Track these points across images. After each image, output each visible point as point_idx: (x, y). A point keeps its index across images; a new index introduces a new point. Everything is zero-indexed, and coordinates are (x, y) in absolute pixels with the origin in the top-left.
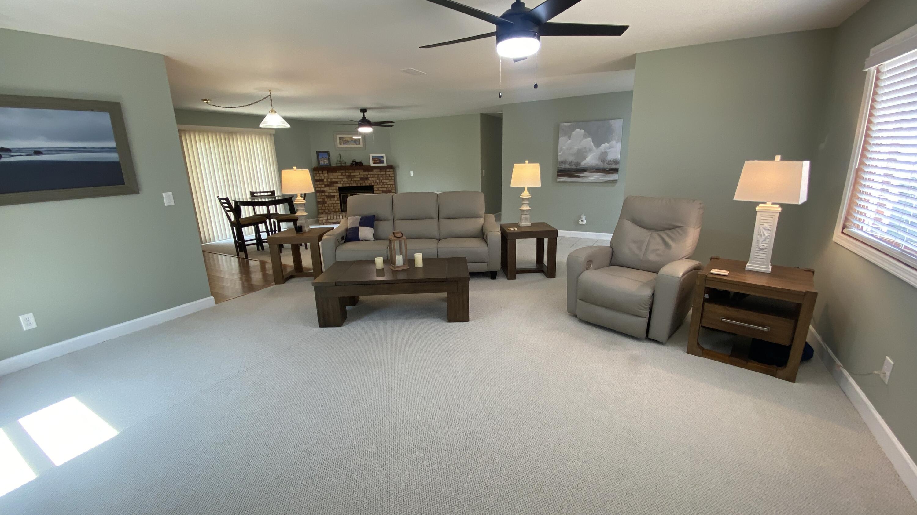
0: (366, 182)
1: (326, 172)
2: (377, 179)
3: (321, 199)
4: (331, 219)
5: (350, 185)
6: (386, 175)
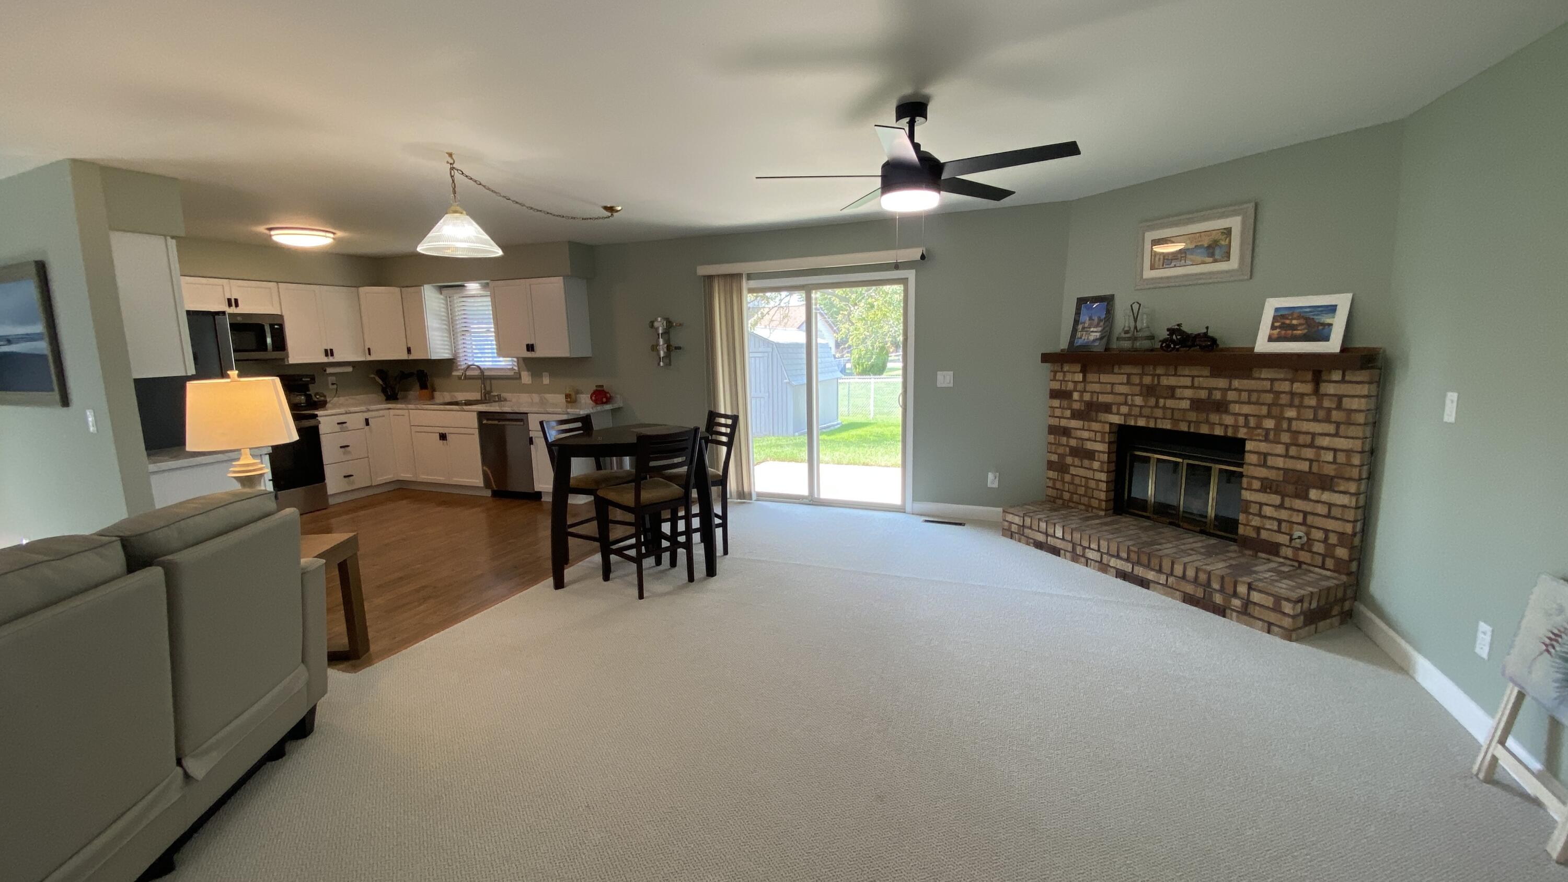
0: (1214, 418)
1: (1078, 367)
2: (1269, 415)
3: (1055, 453)
4: (1030, 528)
5: (1148, 422)
6: (1325, 397)
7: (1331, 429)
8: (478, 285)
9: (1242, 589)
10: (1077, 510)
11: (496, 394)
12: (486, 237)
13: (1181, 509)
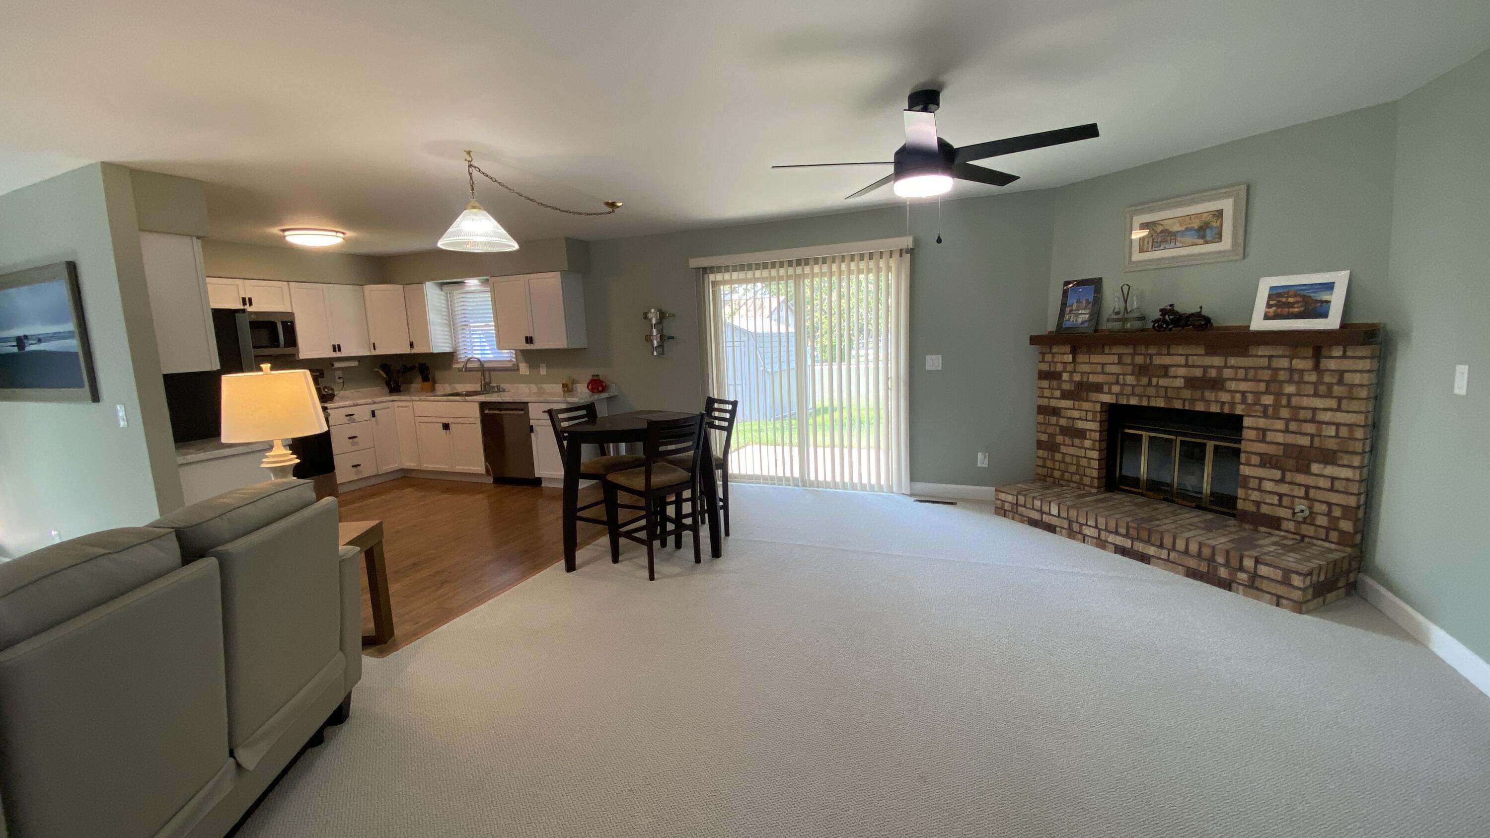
0: (1209, 395)
1: (1068, 349)
2: (1267, 392)
3: (1045, 433)
4: (1025, 506)
5: (1141, 401)
6: (1325, 373)
7: (1333, 403)
8: (476, 281)
9: (1249, 563)
10: (1069, 488)
11: (495, 385)
12: (502, 231)
13: (1175, 485)
